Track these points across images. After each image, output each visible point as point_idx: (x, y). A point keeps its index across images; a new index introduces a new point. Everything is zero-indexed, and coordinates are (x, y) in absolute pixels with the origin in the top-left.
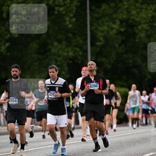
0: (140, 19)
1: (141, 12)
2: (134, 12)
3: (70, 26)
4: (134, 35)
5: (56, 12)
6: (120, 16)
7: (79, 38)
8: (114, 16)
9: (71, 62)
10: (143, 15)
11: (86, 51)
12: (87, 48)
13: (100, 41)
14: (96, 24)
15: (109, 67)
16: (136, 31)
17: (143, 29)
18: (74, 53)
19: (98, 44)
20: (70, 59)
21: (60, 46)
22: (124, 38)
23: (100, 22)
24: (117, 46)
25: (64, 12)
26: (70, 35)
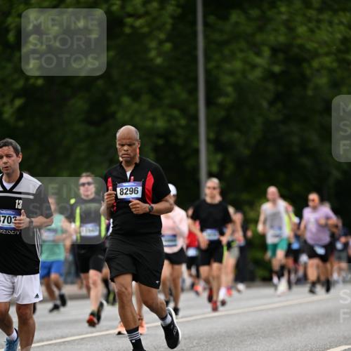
0: (315, 45)
1: (319, 28)
2: (302, 30)
3: (159, 61)
4: (303, 81)
5: (127, 30)
6: (272, 38)
7: (178, 88)
8: (259, 38)
9: (161, 142)
10: (323, 35)
11: (195, 118)
12: (197, 111)
13: (227, 95)
14: (217, 56)
15: (246, 152)
16: (308, 72)
17: (322, 67)
18: (169, 121)
19: (222, 100)
20: (159, 136)
21: (135, 106)
22: (280, 88)
23: (226, 52)
24: (265, 104)
25: (146, 30)
26: (159, 81)
